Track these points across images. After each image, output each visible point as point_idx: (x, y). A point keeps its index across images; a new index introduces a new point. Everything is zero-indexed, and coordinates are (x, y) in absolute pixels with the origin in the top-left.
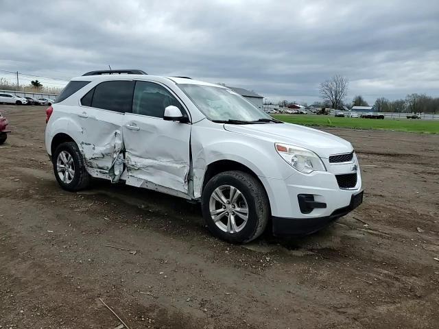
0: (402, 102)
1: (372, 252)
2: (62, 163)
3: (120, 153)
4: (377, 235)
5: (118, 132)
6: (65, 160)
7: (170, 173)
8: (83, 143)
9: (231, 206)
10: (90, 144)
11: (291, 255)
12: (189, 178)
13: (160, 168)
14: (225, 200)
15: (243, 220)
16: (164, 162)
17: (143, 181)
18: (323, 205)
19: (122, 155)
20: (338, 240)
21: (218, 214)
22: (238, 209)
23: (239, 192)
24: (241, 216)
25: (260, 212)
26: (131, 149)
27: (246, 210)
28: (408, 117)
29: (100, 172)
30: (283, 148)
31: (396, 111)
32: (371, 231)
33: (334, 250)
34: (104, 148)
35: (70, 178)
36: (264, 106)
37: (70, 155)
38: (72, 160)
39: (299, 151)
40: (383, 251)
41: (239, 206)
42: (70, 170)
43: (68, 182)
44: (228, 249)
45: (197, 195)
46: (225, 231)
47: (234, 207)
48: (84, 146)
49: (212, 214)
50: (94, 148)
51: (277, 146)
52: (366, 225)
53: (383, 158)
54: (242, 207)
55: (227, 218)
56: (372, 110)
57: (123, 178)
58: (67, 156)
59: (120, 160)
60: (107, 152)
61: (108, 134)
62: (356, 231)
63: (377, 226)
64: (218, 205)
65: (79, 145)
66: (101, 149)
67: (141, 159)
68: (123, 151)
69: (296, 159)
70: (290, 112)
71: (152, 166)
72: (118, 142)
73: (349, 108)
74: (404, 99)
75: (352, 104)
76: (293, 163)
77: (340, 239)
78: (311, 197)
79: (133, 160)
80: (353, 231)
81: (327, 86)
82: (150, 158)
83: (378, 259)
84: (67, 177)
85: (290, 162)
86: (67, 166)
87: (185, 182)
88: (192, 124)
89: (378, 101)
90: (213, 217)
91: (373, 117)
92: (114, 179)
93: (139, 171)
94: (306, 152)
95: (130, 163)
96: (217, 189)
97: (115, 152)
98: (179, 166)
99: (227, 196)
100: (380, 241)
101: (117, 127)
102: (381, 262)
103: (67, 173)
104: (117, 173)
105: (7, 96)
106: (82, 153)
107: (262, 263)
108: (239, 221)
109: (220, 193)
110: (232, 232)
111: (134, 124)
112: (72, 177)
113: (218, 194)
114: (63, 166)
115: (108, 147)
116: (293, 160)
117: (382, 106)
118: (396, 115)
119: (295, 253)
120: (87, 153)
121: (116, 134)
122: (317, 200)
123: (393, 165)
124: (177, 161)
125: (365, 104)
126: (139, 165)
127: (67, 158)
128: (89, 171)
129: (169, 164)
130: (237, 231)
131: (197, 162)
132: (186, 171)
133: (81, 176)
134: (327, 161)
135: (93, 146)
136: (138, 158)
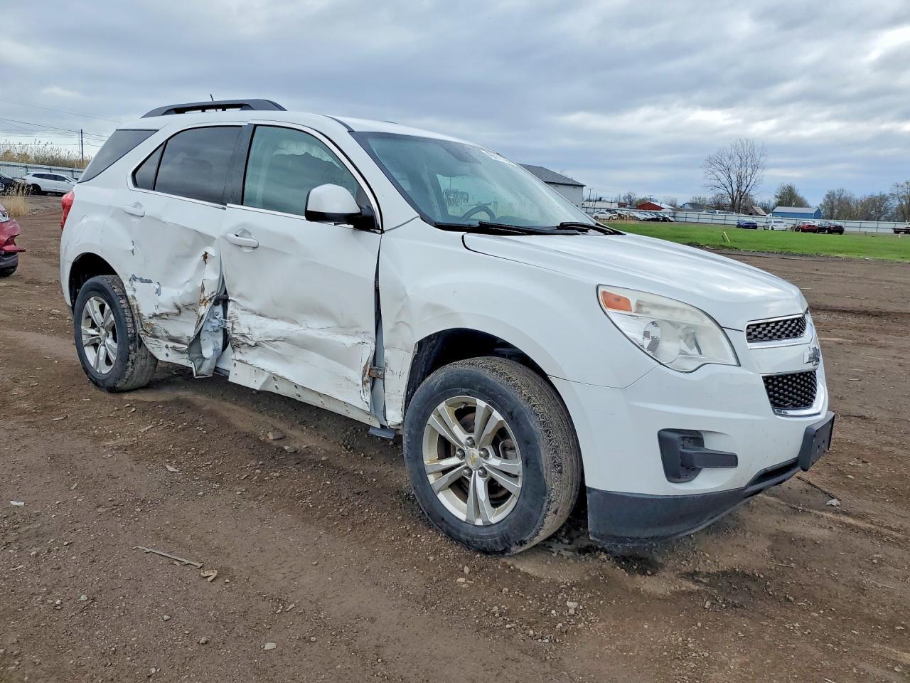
0: (883, 199)
1: (861, 590)
2: (94, 326)
3: (216, 303)
4: (868, 533)
5: (211, 251)
6: (98, 318)
7: (328, 357)
8: (134, 278)
9: (475, 452)
10: (150, 282)
11: (636, 592)
12: (374, 373)
13: (305, 345)
14: (462, 436)
15: (509, 494)
16: (313, 329)
17: (267, 375)
18: (729, 461)
19: (219, 309)
20: (762, 545)
21: (445, 471)
22: (495, 462)
23: (497, 416)
24: (503, 480)
25: (554, 475)
26: (240, 296)
27: (516, 465)
28: (897, 231)
29: (174, 348)
30: (619, 299)
31: (869, 218)
32: (850, 521)
33: (753, 578)
34: (181, 292)
35: (108, 361)
36: (587, 204)
37: (107, 307)
38: (112, 317)
39: (664, 307)
40: (890, 585)
41: (498, 455)
42: (109, 341)
43: (105, 370)
44: (466, 570)
45: (394, 416)
46: (463, 517)
47: (487, 456)
48: (137, 284)
49: (428, 470)
50: (158, 292)
51: (604, 293)
52: (834, 502)
53: (852, 320)
54: (506, 457)
55: (468, 482)
56: (818, 215)
57: (223, 366)
58: (102, 308)
59: (216, 323)
60: (188, 300)
61: (189, 256)
62: (808, 519)
63: (865, 504)
64: (446, 448)
65: (126, 283)
66: (173, 293)
67: (263, 320)
68: (222, 300)
69: (655, 332)
70: (642, 217)
71: (285, 340)
72: (211, 277)
73: (766, 210)
74: (887, 192)
75: (774, 201)
76: (647, 342)
77: (769, 543)
78: (696, 437)
79: (244, 322)
80: (799, 518)
81: (721, 164)
82: (283, 319)
83: (880, 613)
84: (102, 358)
85: (639, 338)
86: (103, 331)
87: (364, 383)
88: (383, 232)
89: (830, 196)
90: (431, 479)
91: (820, 230)
92: (200, 367)
93: (257, 351)
94: (683, 310)
95: (238, 329)
96: (442, 406)
97: (204, 301)
98: (349, 341)
99: (468, 427)
100: (879, 551)
101: (209, 240)
102: (891, 624)
103: (102, 350)
104: (208, 352)
105: (55, 178)
106: (133, 302)
107: (555, 621)
108: (497, 494)
109: (449, 416)
110: (479, 522)
111: (245, 232)
112: (113, 358)
113: (443, 418)
114: (93, 332)
115: (189, 288)
116: (646, 334)
117: (839, 207)
118: (869, 227)
119: (647, 584)
120: (146, 301)
121: (205, 256)
122: (712, 444)
123: (881, 340)
124: (345, 329)
125: (801, 203)
126: (257, 335)
127: (102, 313)
128: (149, 346)
129: (325, 335)
130: (493, 520)
131: (393, 331)
132: (367, 353)
133: (132, 357)
134: (740, 339)
135: (157, 286)
136: (255, 317)
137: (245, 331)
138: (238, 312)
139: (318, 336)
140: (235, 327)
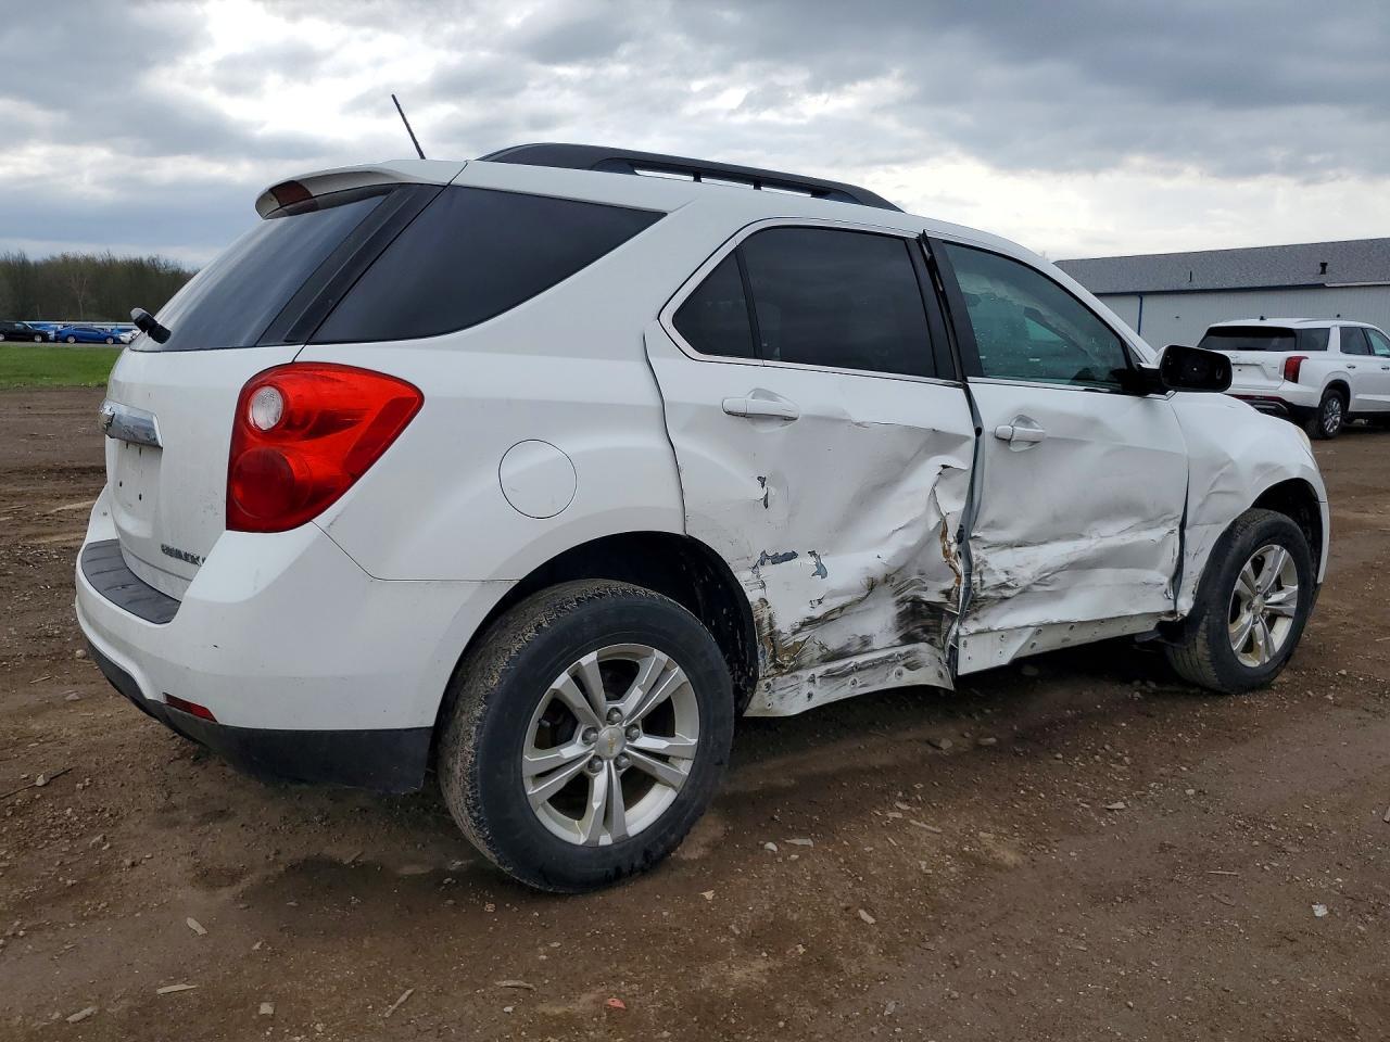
5: (952, 463)
8: (762, 560)
10: (791, 557)
13: (1098, 562)
16: (1111, 535)
17: (1029, 632)
23: (1286, 554)
26: (988, 526)
29: (828, 675)
45: (1187, 603)
49: (1232, 639)
50: (821, 571)
54: (1281, 589)
65: (744, 577)
71: (1070, 566)
72: (952, 507)
79: (996, 566)
88: (1167, 397)
95: (991, 580)
98: (1156, 535)
110: (1267, 660)
111: (1019, 421)
121: (941, 473)
124: (1149, 524)
131: (1201, 506)
135: (812, 561)
136: (1008, 552)
137: (1003, 578)
138: (982, 554)
139: (1122, 543)
140: (984, 578)
